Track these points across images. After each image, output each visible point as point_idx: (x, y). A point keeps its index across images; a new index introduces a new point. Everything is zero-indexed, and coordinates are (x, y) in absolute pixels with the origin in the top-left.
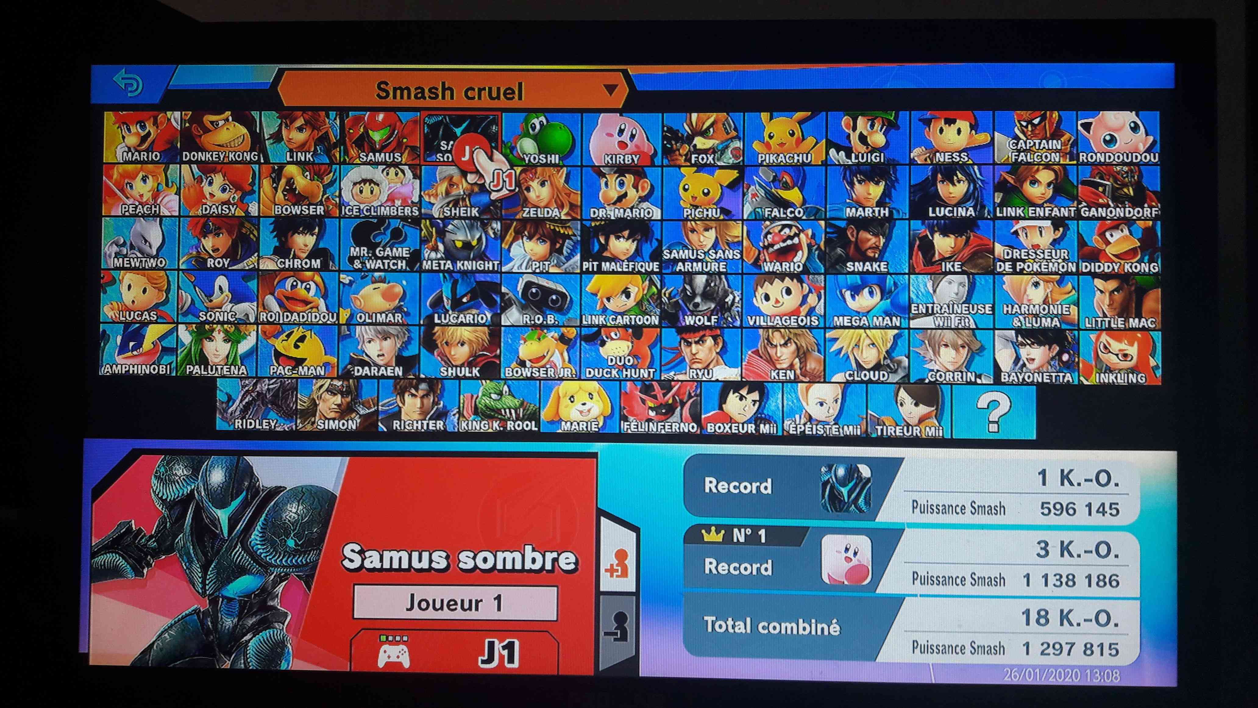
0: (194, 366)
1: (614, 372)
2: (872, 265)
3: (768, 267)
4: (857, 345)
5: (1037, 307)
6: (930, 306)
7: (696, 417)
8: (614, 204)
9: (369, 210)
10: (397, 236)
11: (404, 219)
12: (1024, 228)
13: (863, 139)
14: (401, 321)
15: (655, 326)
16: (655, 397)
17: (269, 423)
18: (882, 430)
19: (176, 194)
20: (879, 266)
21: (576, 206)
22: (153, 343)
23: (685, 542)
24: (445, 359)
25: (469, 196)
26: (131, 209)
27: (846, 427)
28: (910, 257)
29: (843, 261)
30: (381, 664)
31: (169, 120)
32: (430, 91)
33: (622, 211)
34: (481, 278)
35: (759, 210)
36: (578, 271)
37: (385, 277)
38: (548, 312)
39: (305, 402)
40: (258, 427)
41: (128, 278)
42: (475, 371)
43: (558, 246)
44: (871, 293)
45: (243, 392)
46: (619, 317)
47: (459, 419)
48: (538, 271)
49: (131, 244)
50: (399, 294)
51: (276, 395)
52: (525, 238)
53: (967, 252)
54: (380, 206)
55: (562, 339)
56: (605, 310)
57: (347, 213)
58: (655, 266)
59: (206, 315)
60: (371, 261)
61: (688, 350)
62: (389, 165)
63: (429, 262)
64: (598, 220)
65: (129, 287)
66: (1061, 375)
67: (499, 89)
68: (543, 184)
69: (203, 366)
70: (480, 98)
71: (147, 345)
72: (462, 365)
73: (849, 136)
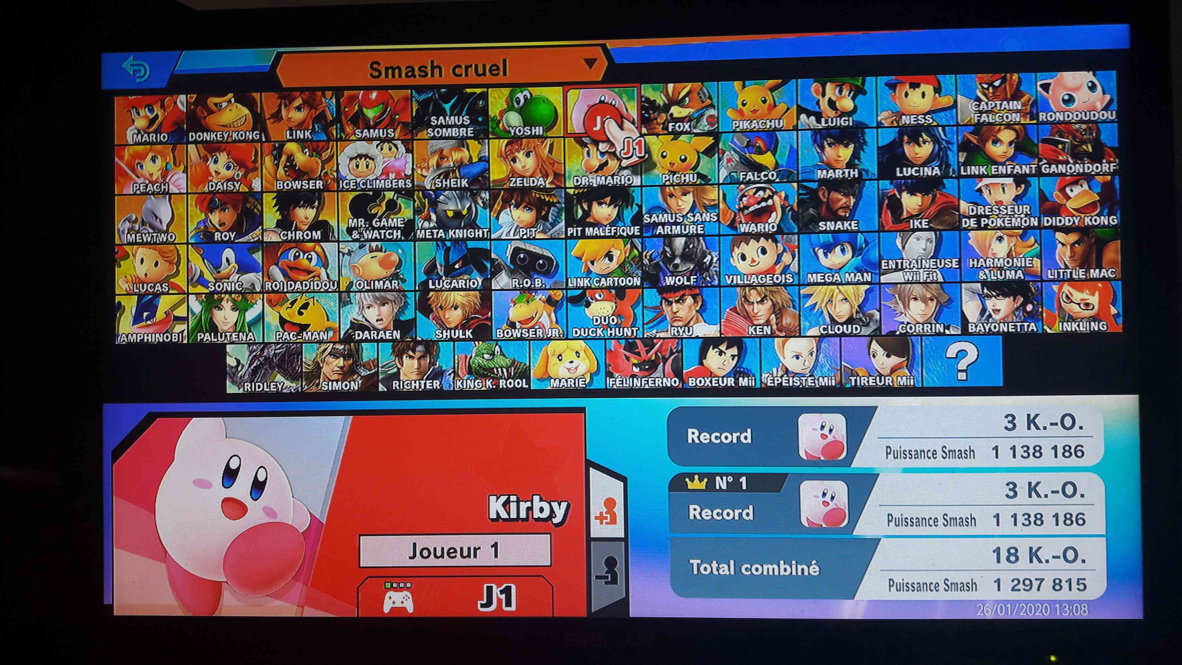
0: (204, 334)
1: (599, 331)
2: (843, 224)
3: (744, 228)
4: (830, 301)
5: (1001, 260)
6: (899, 261)
7: (678, 372)
8: (596, 171)
9: (365, 184)
10: (392, 206)
11: (398, 191)
12: (987, 186)
13: (832, 104)
14: (397, 288)
15: (637, 287)
16: (638, 354)
17: (276, 385)
18: (856, 380)
19: (183, 172)
20: (850, 225)
21: (560, 175)
22: (165, 313)
23: (669, 491)
24: (440, 322)
25: (459, 168)
26: (141, 188)
27: (821, 379)
28: (880, 216)
29: (815, 220)
30: (387, 608)
31: (175, 103)
32: (420, 69)
33: (603, 178)
34: (471, 245)
35: (734, 174)
36: (564, 236)
37: (382, 247)
38: (535, 276)
39: (309, 366)
40: (265, 389)
41: (141, 252)
42: (468, 333)
43: (544, 213)
44: (843, 251)
45: (251, 357)
46: (603, 279)
47: (454, 378)
48: (525, 237)
49: (143, 220)
50: (395, 262)
51: (282, 359)
52: (512, 207)
53: (933, 210)
54: (376, 179)
55: (550, 301)
56: (589, 272)
57: (345, 186)
58: (636, 230)
59: (214, 286)
60: (368, 231)
61: (670, 308)
62: (383, 141)
63: (423, 231)
64: (581, 188)
65: (142, 261)
66: (1026, 324)
67: (484, 66)
68: (528, 155)
69: (213, 334)
70: (467, 75)
71: (160, 315)
72: (455, 328)
73: (818, 103)
